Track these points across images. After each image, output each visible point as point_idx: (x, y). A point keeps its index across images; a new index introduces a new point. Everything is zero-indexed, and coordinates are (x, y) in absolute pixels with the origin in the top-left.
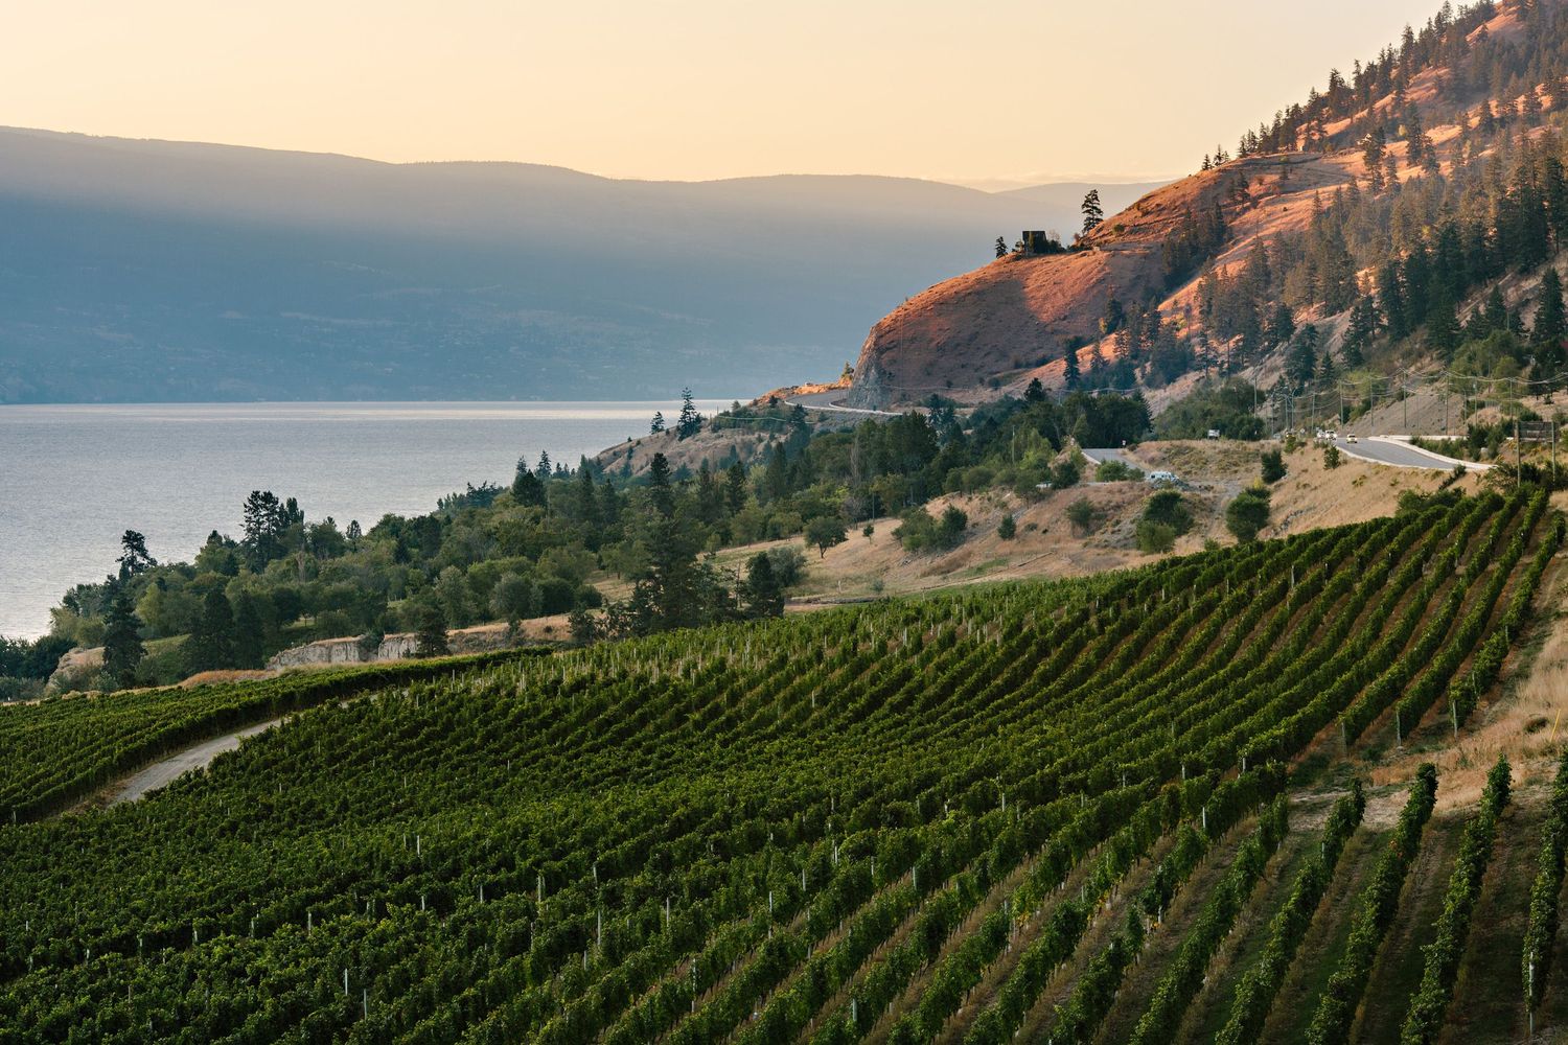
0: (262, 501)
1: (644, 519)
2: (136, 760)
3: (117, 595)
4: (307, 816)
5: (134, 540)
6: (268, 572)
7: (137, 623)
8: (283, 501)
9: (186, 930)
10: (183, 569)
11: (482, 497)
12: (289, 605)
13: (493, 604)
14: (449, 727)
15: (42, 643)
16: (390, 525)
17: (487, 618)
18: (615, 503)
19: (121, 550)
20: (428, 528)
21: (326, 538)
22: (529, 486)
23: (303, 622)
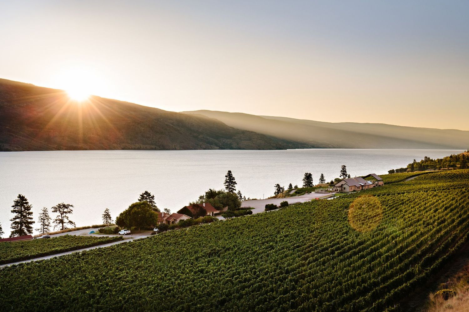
0: (426, 157)
1: (462, 159)
2: (407, 178)
3: (412, 165)
4: (420, 184)
5: (415, 160)
6: (426, 163)
7: (414, 167)
8: (428, 157)
9: (405, 192)
10: (419, 163)
11: (447, 157)
12: (428, 166)
13: (446, 166)
14: (435, 177)
15: (406, 168)
16: (438, 160)
17: (446, 168)
18: (459, 158)
19: (413, 161)
20: (442, 160)
21: (432, 160)
22: (451, 157)
23: (429, 167)
